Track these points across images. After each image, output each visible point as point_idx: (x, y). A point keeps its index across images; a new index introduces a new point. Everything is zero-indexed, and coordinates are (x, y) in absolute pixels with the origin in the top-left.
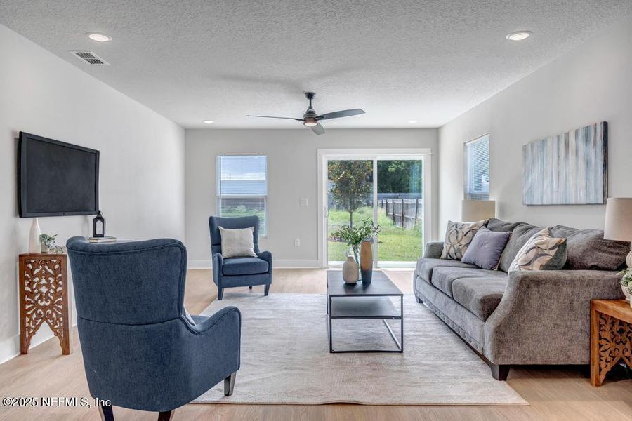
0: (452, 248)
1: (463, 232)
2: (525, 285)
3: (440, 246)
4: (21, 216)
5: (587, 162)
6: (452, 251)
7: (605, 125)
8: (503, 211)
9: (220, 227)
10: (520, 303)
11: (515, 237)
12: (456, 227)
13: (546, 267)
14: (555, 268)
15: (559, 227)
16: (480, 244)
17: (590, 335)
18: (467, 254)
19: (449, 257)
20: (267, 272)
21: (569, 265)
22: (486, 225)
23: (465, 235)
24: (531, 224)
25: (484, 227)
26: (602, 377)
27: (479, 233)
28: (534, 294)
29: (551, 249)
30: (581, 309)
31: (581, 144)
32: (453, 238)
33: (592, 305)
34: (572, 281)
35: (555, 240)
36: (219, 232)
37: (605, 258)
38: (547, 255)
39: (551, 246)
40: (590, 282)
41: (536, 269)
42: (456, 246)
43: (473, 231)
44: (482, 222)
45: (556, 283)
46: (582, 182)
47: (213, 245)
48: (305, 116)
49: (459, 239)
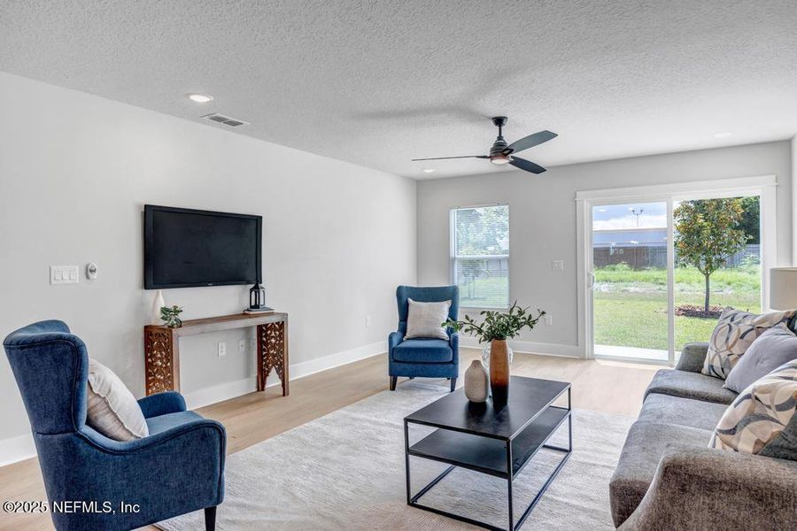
0: (717, 357)
1: (739, 330)
3: (703, 352)
4: (146, 288)
6: (717, 364)
9: (410, 300)
12: (732, 320)
13: (770, 448)
19: (713, 374)
20: (452, 362)
22: (790, 319)
23: (742, 337)
25: (784, 325)
28: (699, 510)
29: (781, 408)
36: (407, 305)
38: (773, 420)
39: (779, 401)
42: (724, 355)
43: (760, 330)
44: (784, 312)
47: (401, 321)
48: (492, 150)
49: (731, 342)
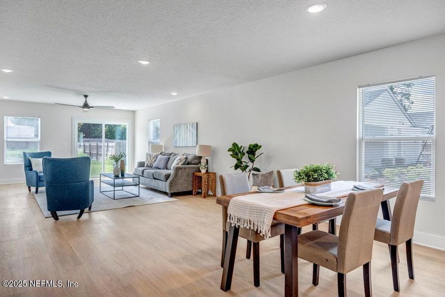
0: (149, 163)
2: (177, 169)
3: (144, 163)
5: (193, 134)
7: (197, 123)
8: (165, 149)
9: (30, 158)
10: (176, 174)
11: (172, 158)
12: (150, 155)
13: (182, 165)
14: (185, 164)
15: (185, 154)
16: (160, 160)
17: (193, 182)
18: (155, 165)
19: (147, 166)
21: (188, 164)
22: (161, 154)
23: (154, 158)
24: (176, 153)
26: (196, 193)
27: (160, 157)
28: (180, 172)
29: (184, 159)
30: (191, 175)
31: (191, 128)
32: (149, 159)
33: (193, 174)
34: (189, 168)
35: (185, 157)
36: (30, 160)
37: (196, 161)
38: (183, 161)
40: (193, 168)
41: (180, 165)
42: (151, 162)
43: (157, 156)
44: (159, 153)
45: (185, 168)
46: (191, 140)
48: (83, 105)
49: (151, 159)
